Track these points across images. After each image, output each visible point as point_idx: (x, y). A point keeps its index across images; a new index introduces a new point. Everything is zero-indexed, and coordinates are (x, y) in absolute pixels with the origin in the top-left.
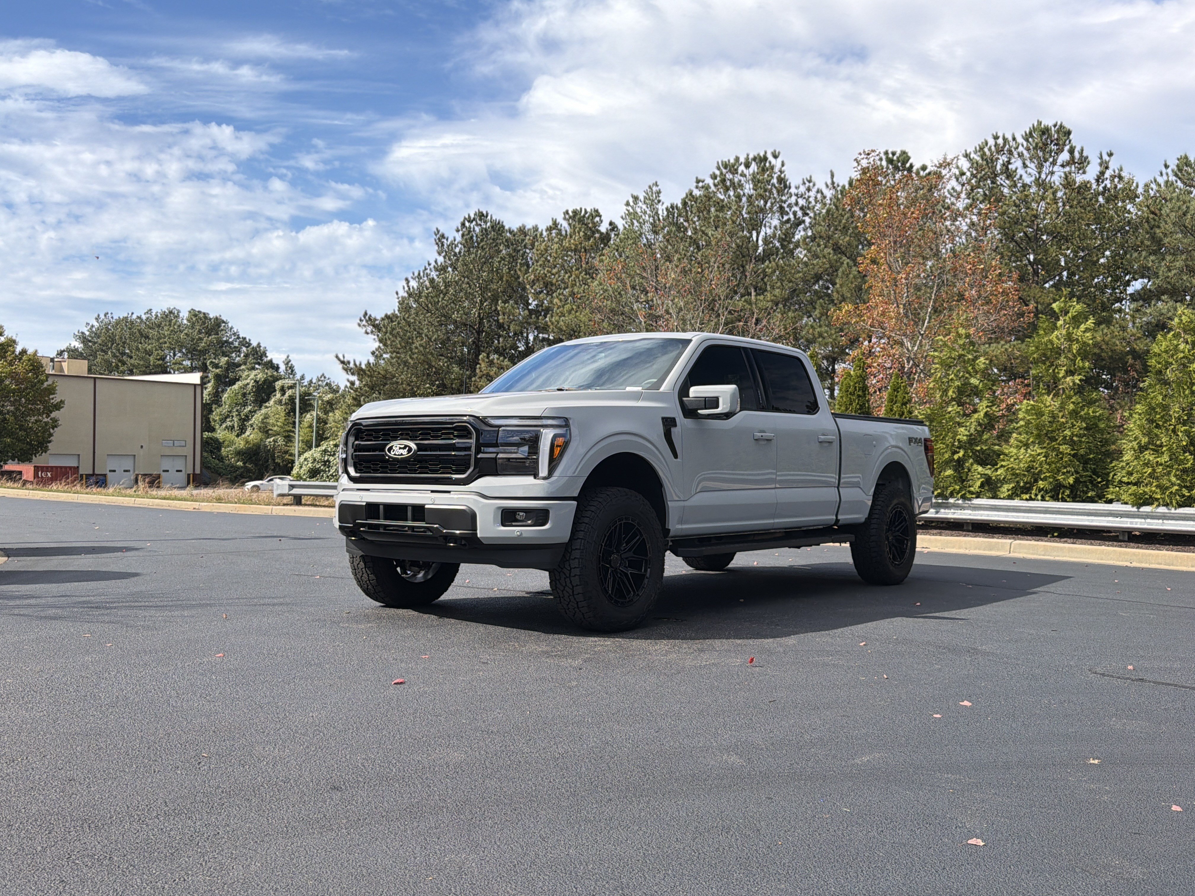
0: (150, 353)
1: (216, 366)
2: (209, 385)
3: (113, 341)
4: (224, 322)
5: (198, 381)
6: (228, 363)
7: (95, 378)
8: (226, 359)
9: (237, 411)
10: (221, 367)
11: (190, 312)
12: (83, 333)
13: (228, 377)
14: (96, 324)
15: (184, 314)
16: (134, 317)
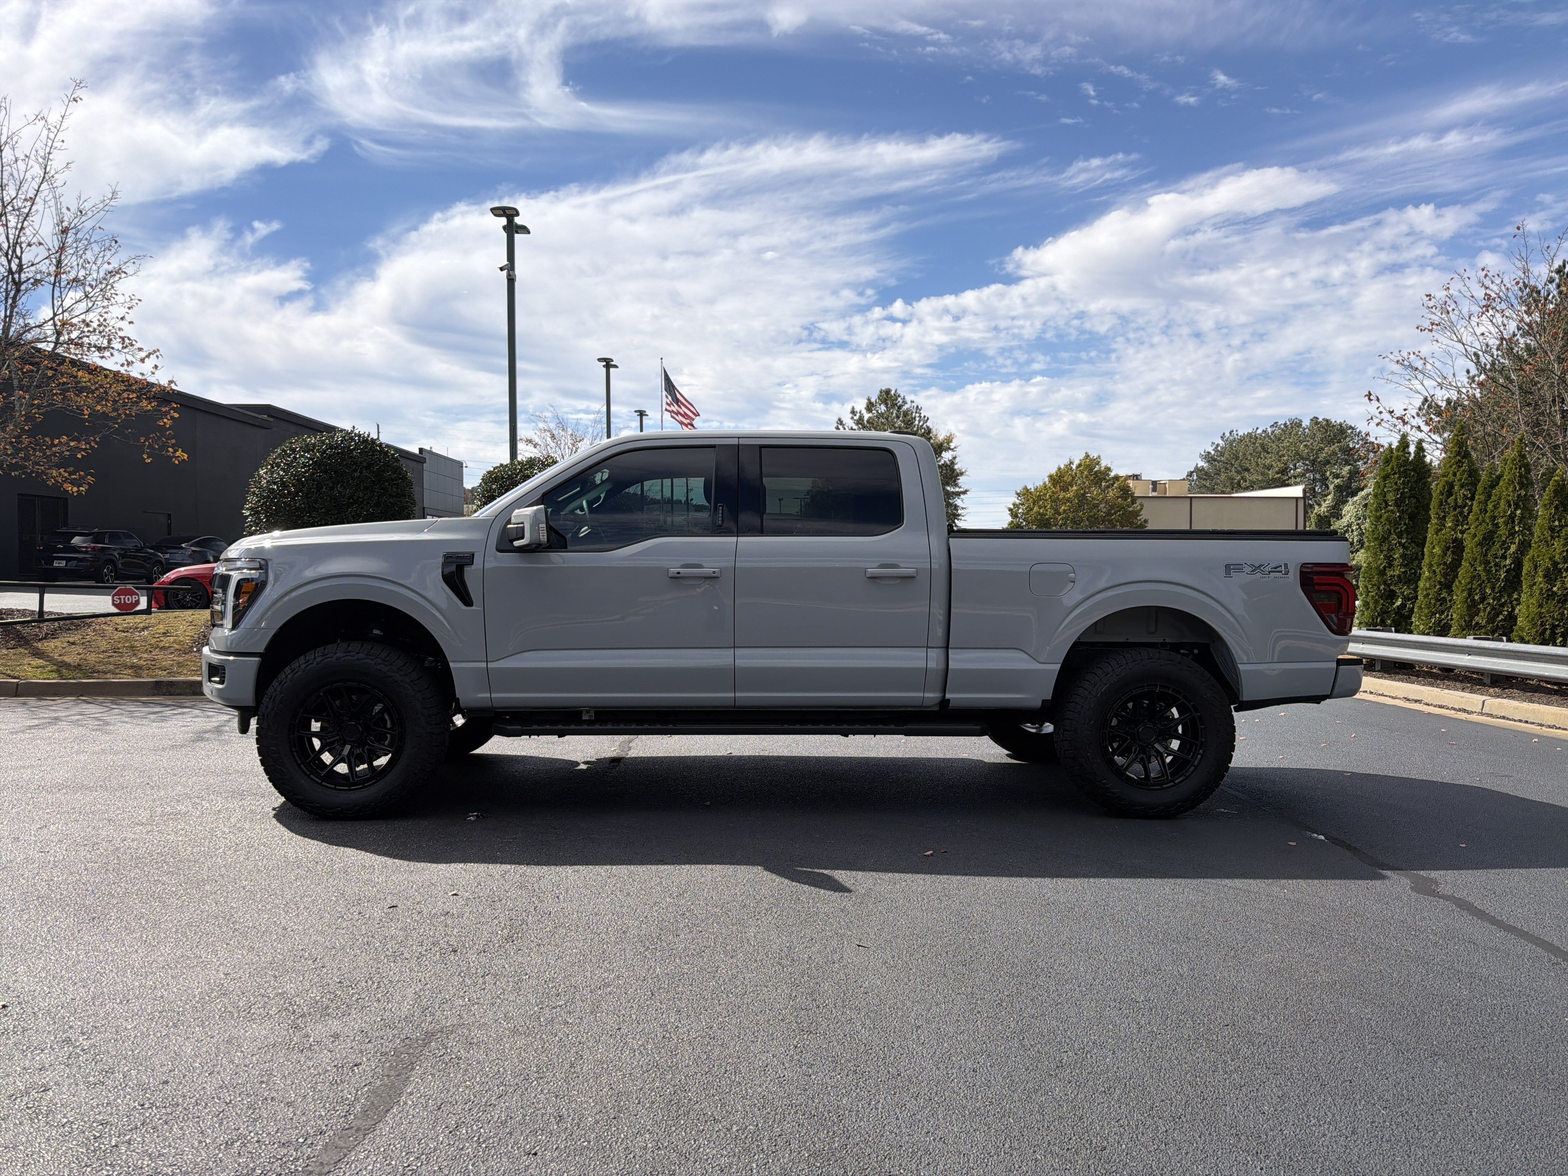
0: (1270, 467)
1: (1337, 476)
2: (1329, 497)
3: (1237, 458)
4: (1351, 427)
5: (1301, 495)
6: (1350, 472)
7: (1191, 498)
8: (1349, 467)
9: (1358, 524)
10: (1343, 477)
11: (1312, 420)
12: (1209, 453)
13: (1351, 488)
14: (1221, 443)
15: (1306, 423)
16: (1259, 431)
